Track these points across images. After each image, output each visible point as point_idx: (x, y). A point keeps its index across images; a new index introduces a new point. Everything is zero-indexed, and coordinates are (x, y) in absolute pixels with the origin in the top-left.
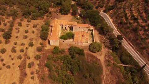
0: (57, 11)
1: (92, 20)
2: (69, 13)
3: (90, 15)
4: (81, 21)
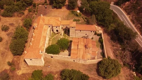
0: (46, 2)
1: (99, 18)
2: (64, 5)
3: (97, 9)
4: (82, 18)
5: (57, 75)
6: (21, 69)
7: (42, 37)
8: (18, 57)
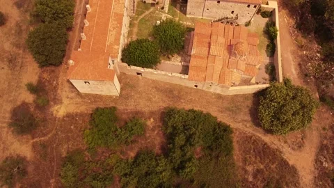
5: (152, 120)
6: (61, 103)
7: (112, 14)
8: (53, 71)
